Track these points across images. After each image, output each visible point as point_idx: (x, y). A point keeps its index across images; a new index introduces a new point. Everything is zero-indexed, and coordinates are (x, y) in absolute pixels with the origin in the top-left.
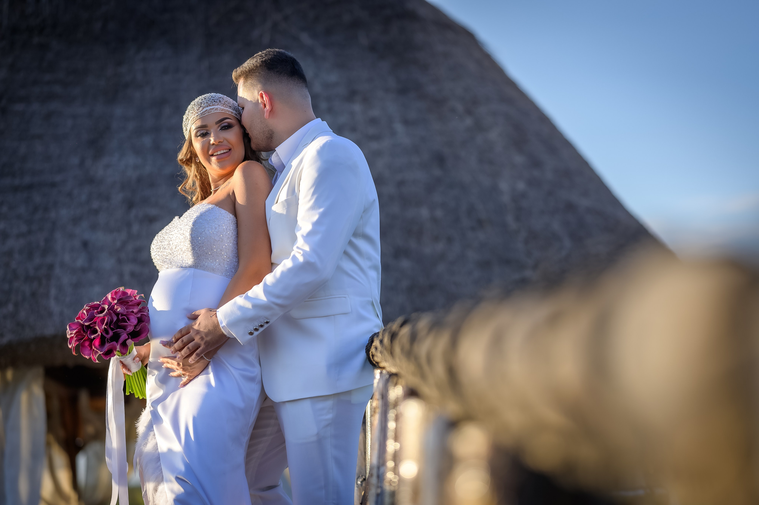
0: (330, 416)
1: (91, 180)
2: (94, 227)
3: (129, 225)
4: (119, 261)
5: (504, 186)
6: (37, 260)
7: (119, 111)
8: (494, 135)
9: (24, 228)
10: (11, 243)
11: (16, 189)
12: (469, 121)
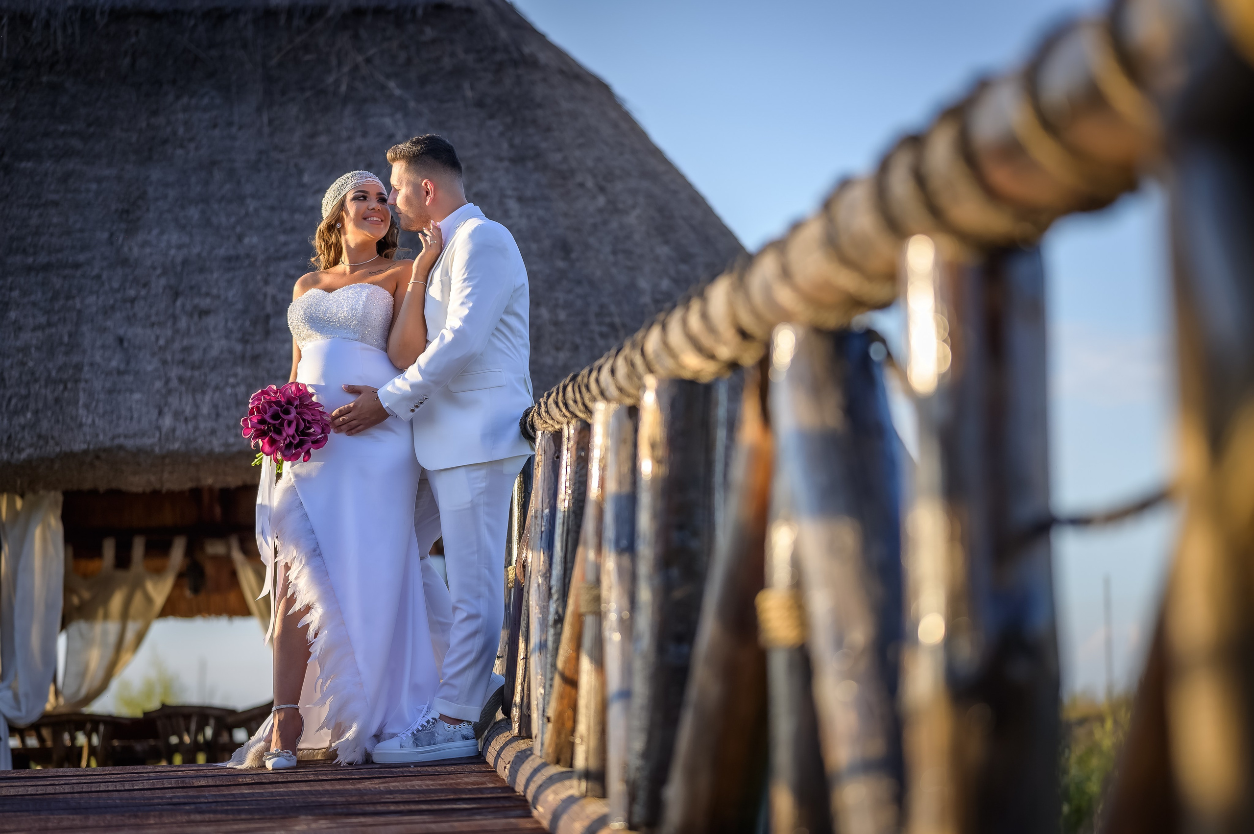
0: (483, 485)
1: (125, 262)
2: (130, 320)
3: (175, 318)
4: (164, 362)
5: (643, 284)
6: (61, 359)
7: (155, 174)
8: (632, 219)
9: (42, 320)
10: (26, 337)
11: (29, 269)
12: (601, 201)
